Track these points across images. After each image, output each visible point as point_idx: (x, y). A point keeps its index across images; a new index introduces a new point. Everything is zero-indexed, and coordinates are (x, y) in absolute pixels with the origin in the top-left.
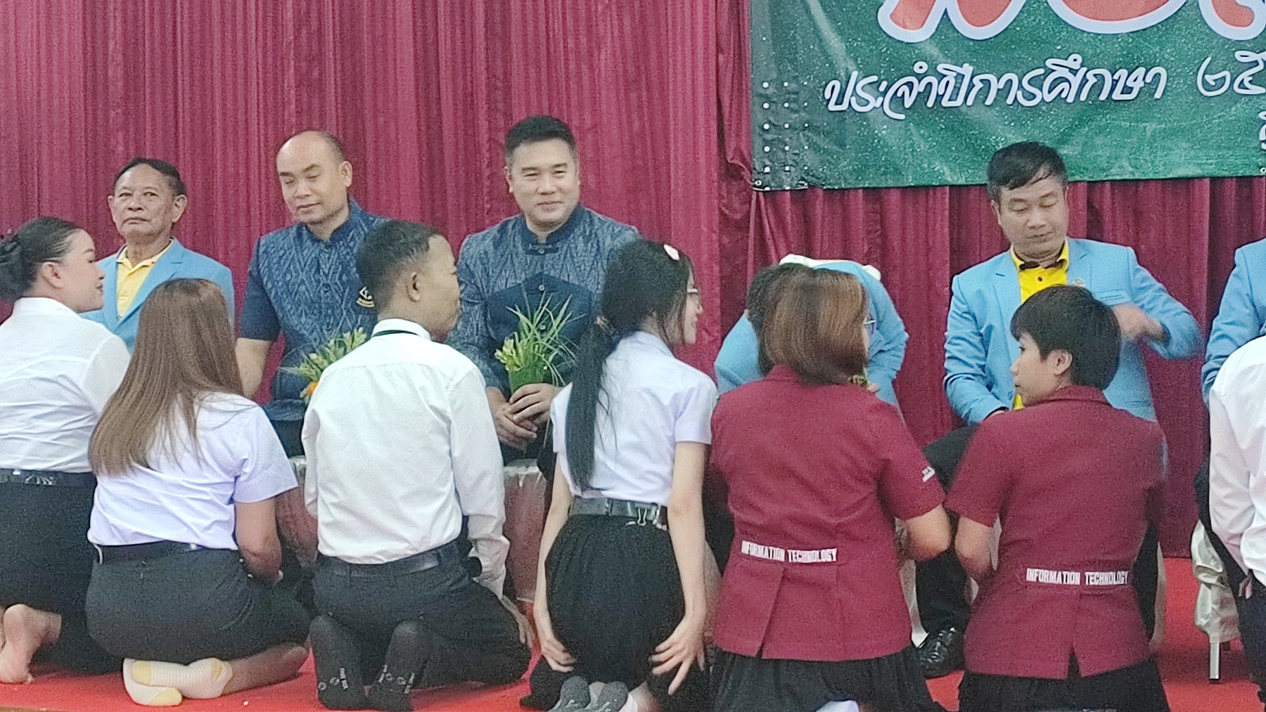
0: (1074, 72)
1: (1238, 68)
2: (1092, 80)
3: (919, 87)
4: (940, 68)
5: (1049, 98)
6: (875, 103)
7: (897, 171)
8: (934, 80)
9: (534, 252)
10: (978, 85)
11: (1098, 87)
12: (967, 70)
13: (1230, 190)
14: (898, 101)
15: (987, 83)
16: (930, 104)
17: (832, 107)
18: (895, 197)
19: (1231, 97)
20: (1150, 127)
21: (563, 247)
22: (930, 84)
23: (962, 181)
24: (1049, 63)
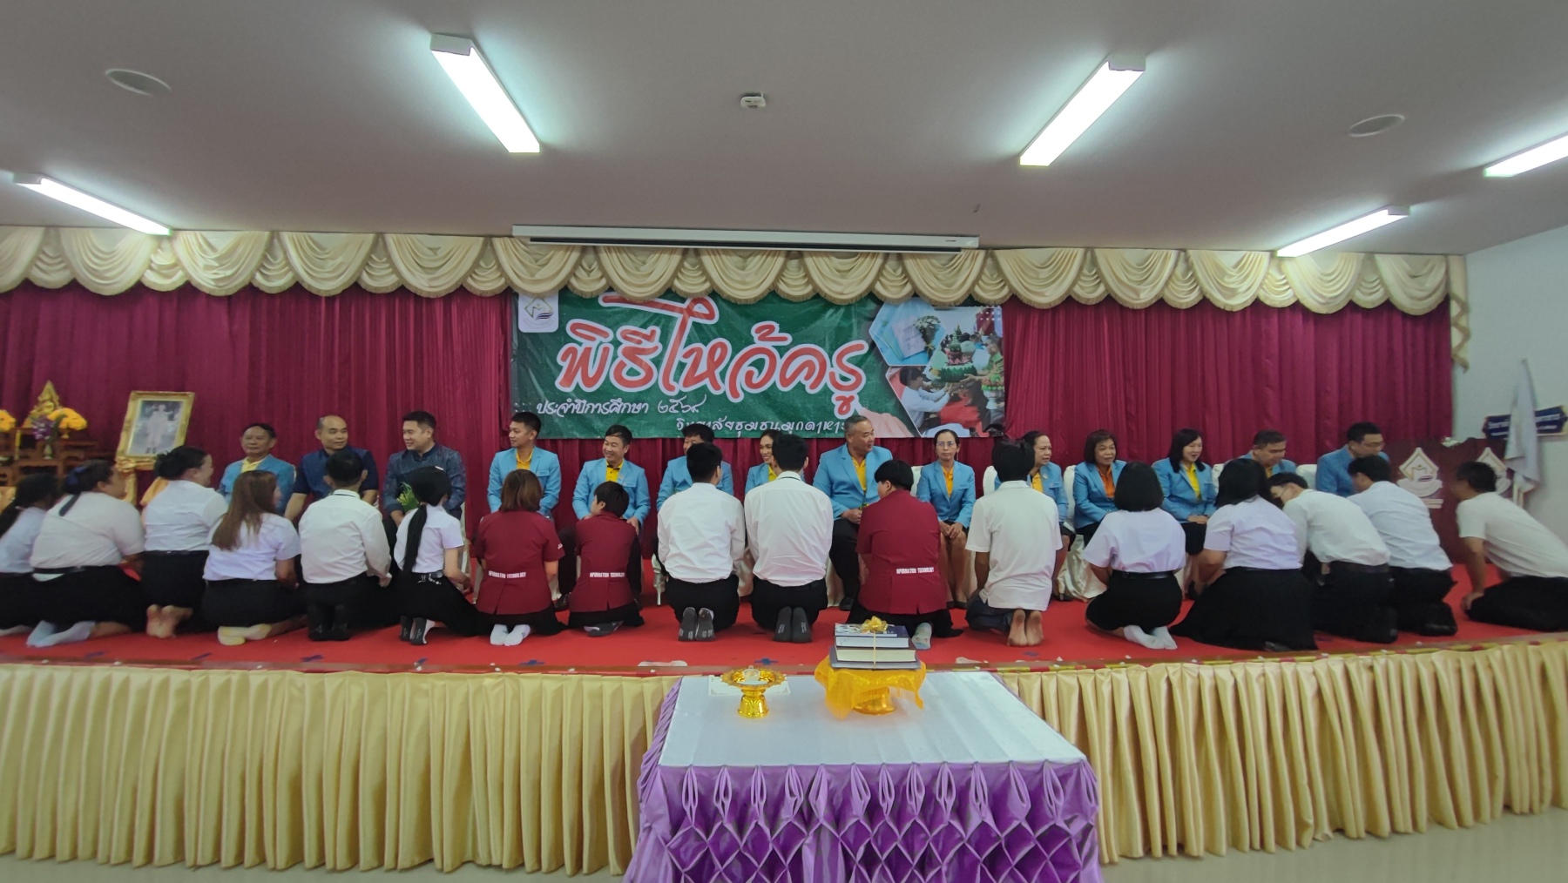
0: (619, 404)
1: (670, 405)
2: (625, 407)
3: (569, 407)
4: (576, 401)
5: (611, 412)
6: (553, 411)
7: (561, 434)
8: (573, 404)
9: (418, 461)
10: (588, 407)
11: (627, 409)
12: (585, 402)
13: (668, 442)
14: (561, 411)
15: (591, 406)
16: (572, 412)
17: (539, 412)
18: (560, 442)
19: (668, 413)
20: (643, 422)
21: (429, 458)
22: (572, 407)
23: (583, 437)
24: (612, 401)
